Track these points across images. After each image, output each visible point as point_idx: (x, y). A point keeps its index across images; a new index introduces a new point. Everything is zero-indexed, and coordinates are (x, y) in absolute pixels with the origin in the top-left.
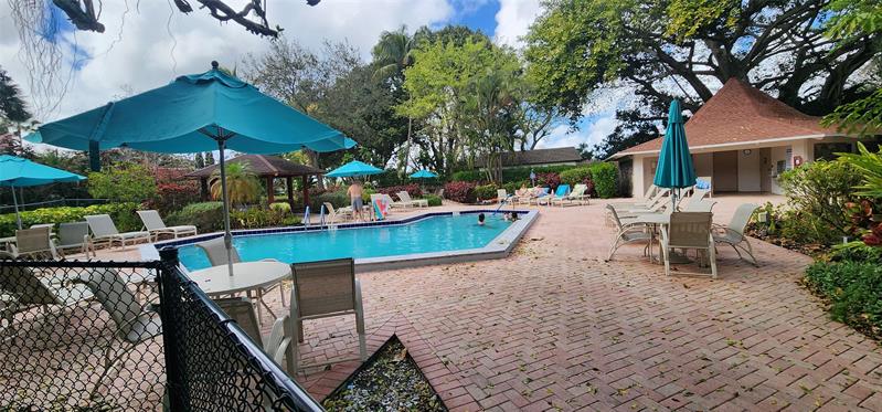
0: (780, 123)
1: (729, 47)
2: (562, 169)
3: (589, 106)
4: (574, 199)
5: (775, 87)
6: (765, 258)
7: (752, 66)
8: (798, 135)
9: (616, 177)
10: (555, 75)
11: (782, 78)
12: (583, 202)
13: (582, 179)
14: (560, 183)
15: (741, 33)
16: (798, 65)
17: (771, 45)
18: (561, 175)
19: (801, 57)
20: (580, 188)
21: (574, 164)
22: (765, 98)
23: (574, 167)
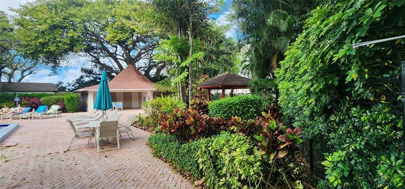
0: (144, 83)
1: (129, 52)
2: (43, 96)
3: (65, 62)
4: (50, 114)
5: (144, 70)
6: (138, 136)
7: (137, 61)
8: (149, 88)
9: (79, 101)
10: (41, 40)
11: (145, 68)
12: (56, 115)
13: (57, 102)
14: (41, 104)
15: (133, 48)
16: (149, 65)
17: (142, 55)
18: (42, 100)
19: (150, 62)
20: (55, 108)
21: (53, 93)
22: (140, 74)
23: (52, 95)
